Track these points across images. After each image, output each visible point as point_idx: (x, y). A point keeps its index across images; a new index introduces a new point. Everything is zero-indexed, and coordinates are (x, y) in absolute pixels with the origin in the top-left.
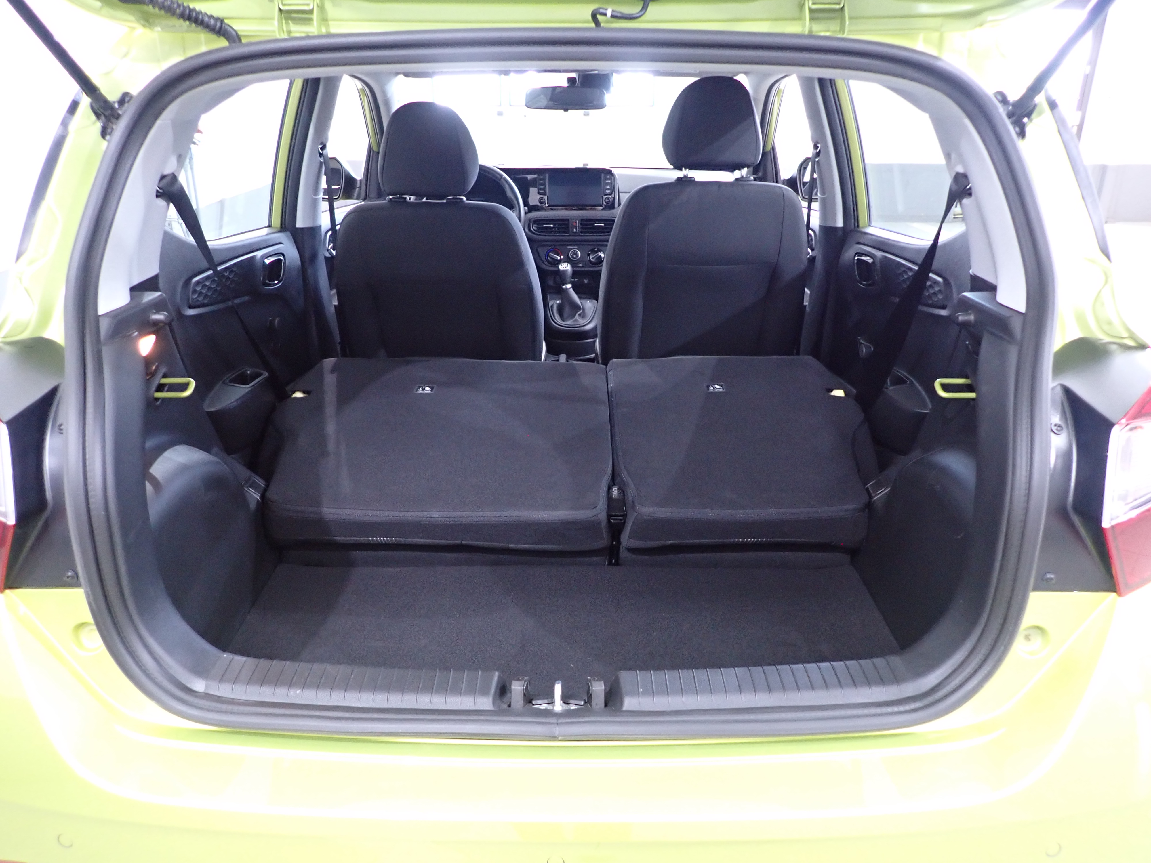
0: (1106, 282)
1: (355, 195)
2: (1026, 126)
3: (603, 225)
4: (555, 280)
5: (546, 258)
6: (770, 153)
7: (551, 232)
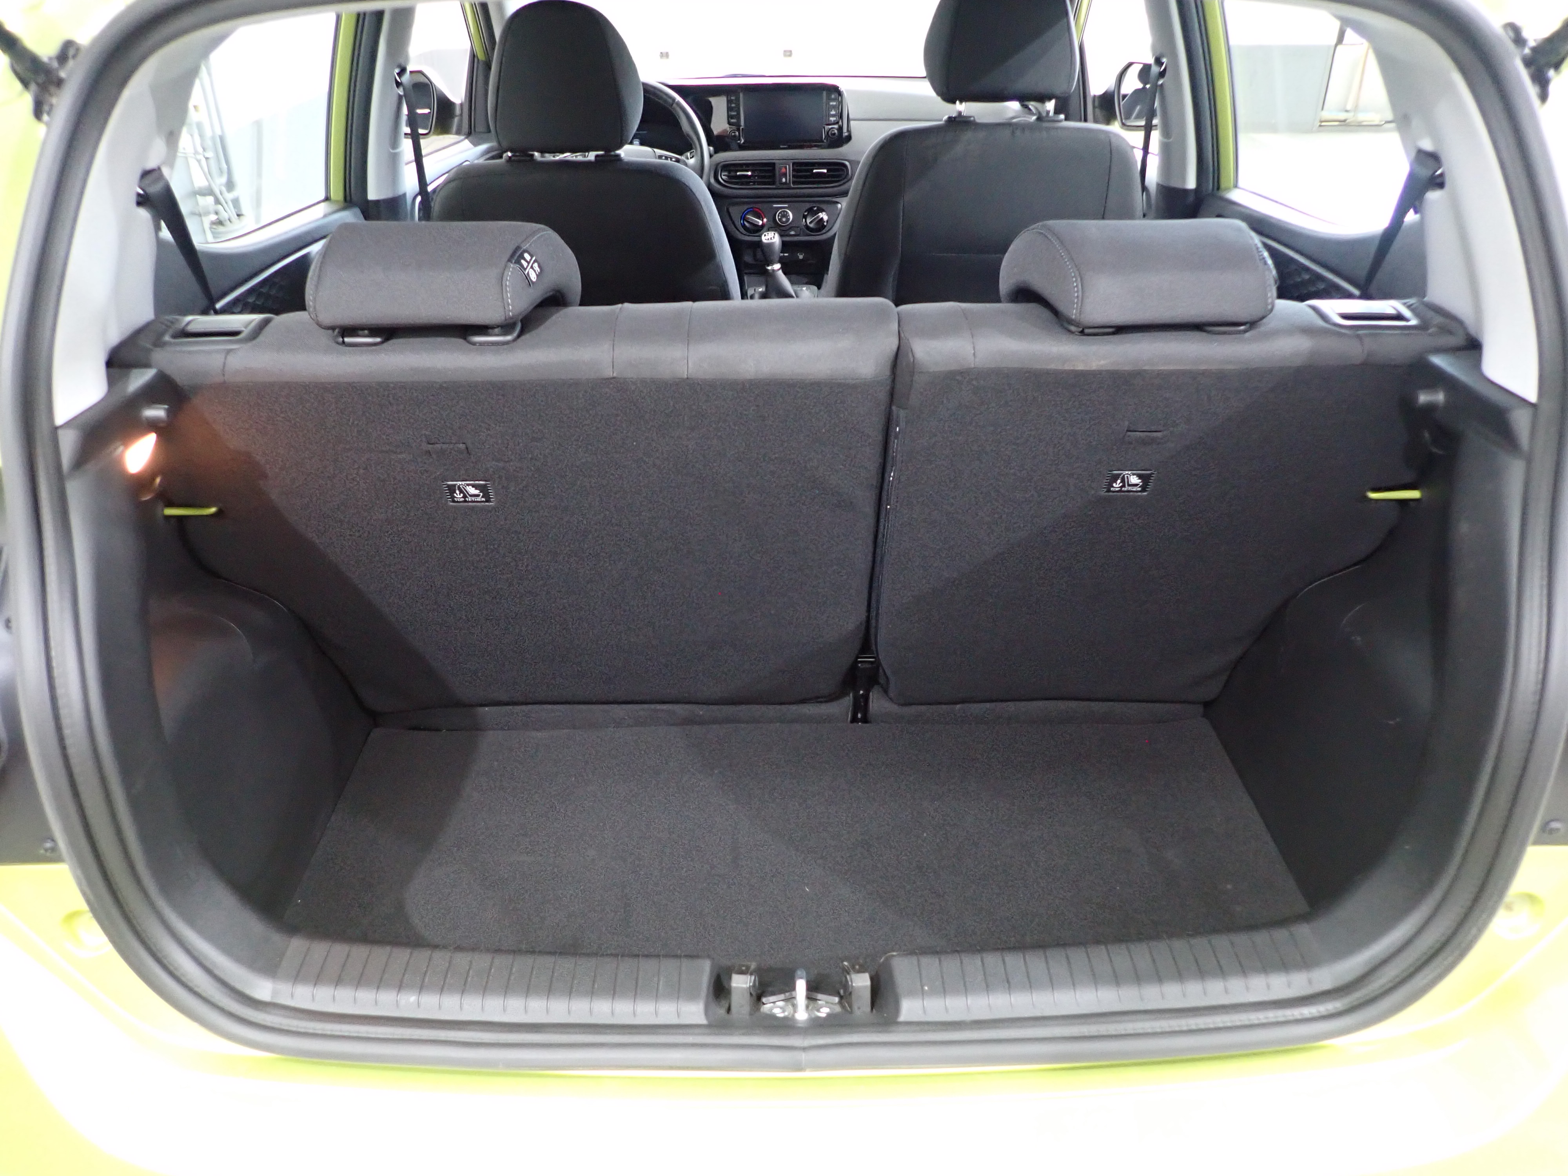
1: (454, 128)
2: (1550, 83)
3: (825, 171)
4: (755, 256)
5: (742, 222)
7: (748, 183)
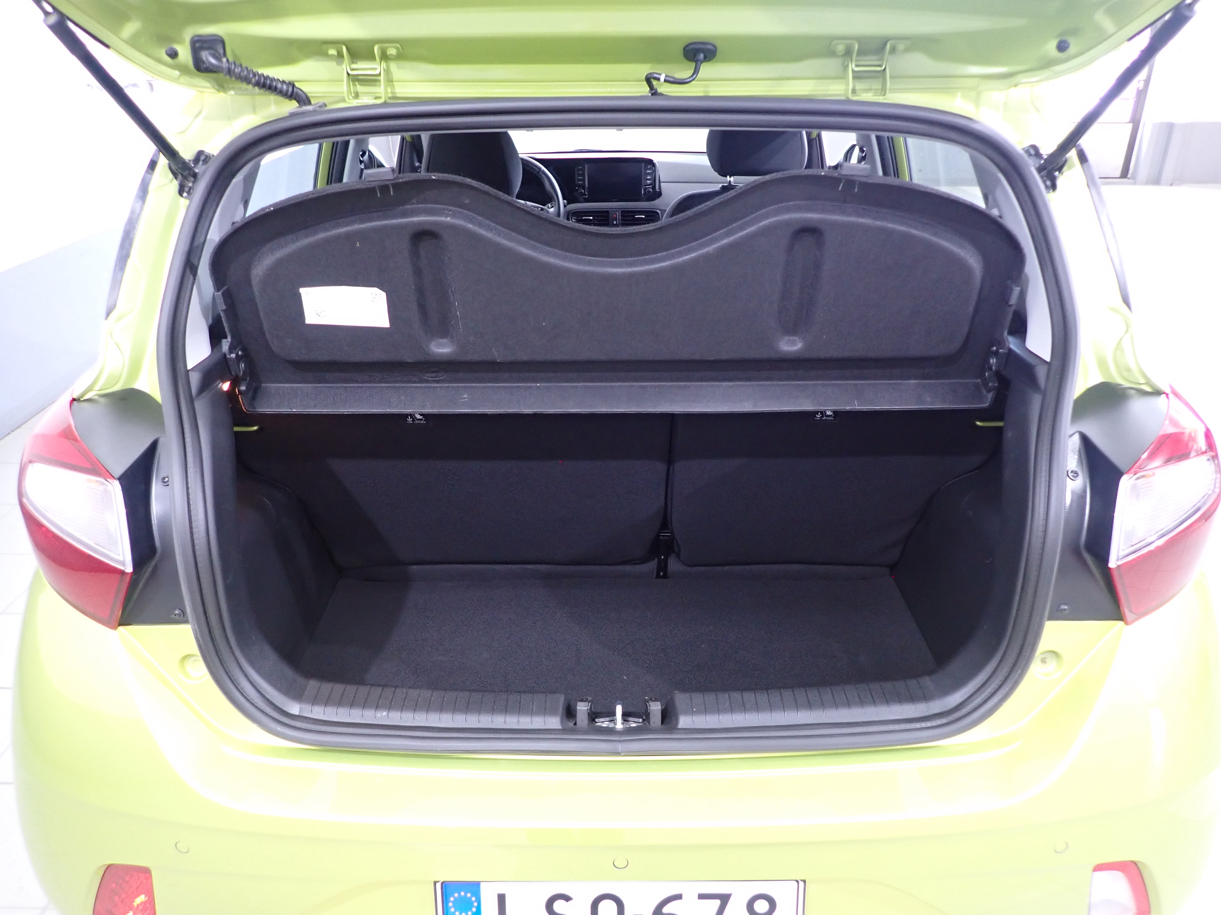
0: (1127, 332)
2: (1057, 179)
3: (644, 216)
6: (816, 139)
7: (590, 224)
